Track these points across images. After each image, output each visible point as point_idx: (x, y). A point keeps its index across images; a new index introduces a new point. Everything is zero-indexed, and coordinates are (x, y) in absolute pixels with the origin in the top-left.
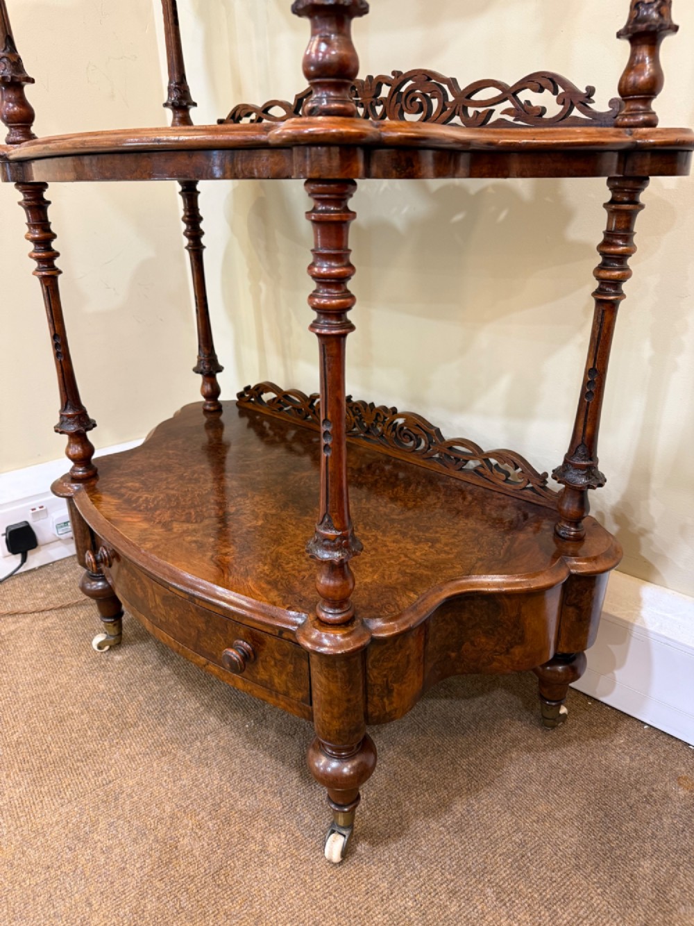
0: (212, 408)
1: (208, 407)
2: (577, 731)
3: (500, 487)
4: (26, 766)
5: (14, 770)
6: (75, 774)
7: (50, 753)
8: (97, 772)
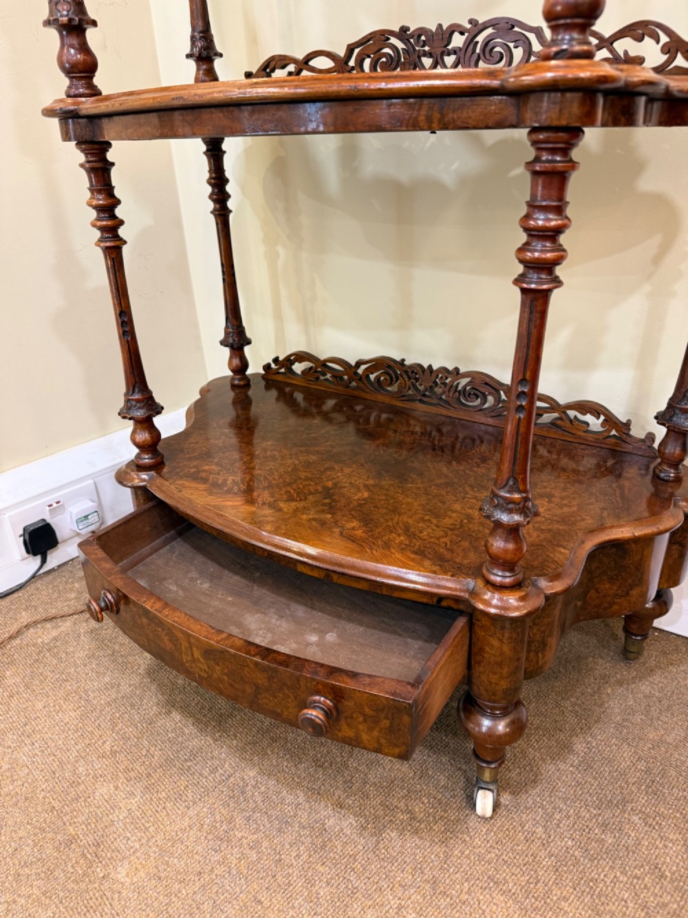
0: (242, 383)
1: (236, 382)
2: (655, 660)
3: (580, 437)
4: (132, 774)
5: (121, 781)
6: (188, 774)
7: (153, 757)
8: (211, 769)
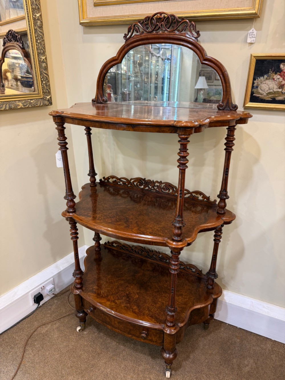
0: (99, 250)
1: (97, 250)
2: (212, 329)
5: (75, 375)
6: (92, 372)
7: (82, 367)
8: (98, 370)
